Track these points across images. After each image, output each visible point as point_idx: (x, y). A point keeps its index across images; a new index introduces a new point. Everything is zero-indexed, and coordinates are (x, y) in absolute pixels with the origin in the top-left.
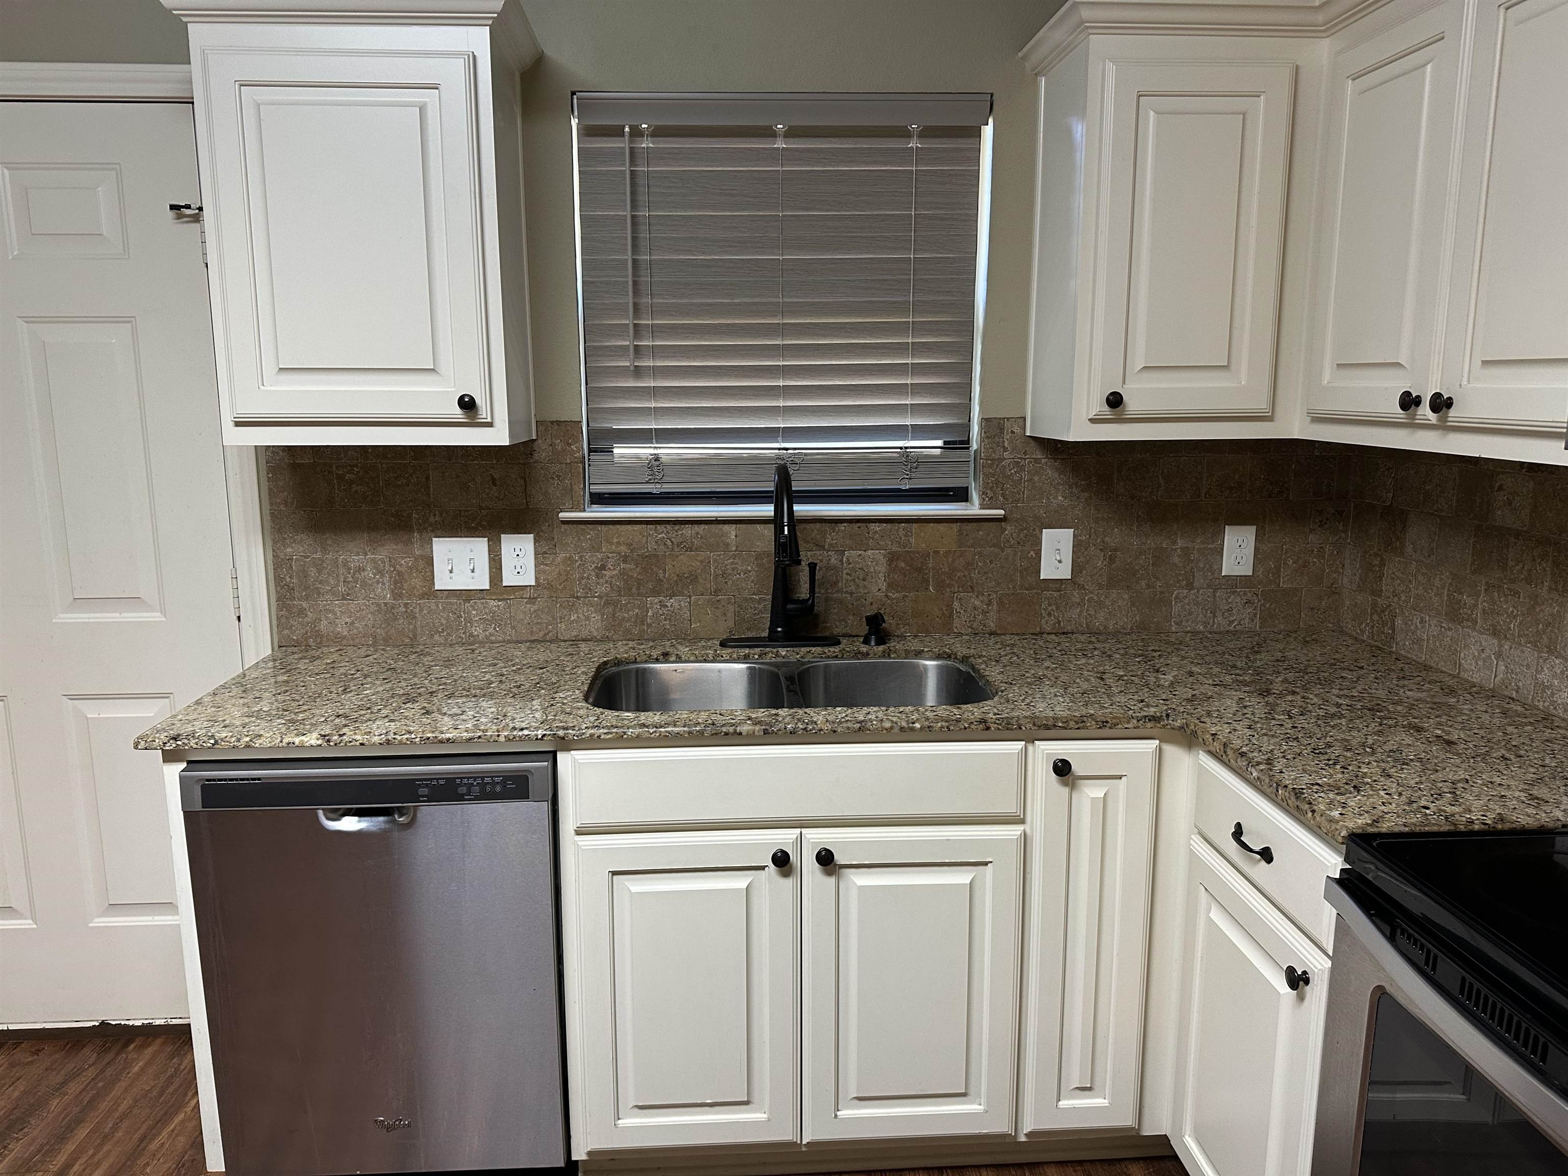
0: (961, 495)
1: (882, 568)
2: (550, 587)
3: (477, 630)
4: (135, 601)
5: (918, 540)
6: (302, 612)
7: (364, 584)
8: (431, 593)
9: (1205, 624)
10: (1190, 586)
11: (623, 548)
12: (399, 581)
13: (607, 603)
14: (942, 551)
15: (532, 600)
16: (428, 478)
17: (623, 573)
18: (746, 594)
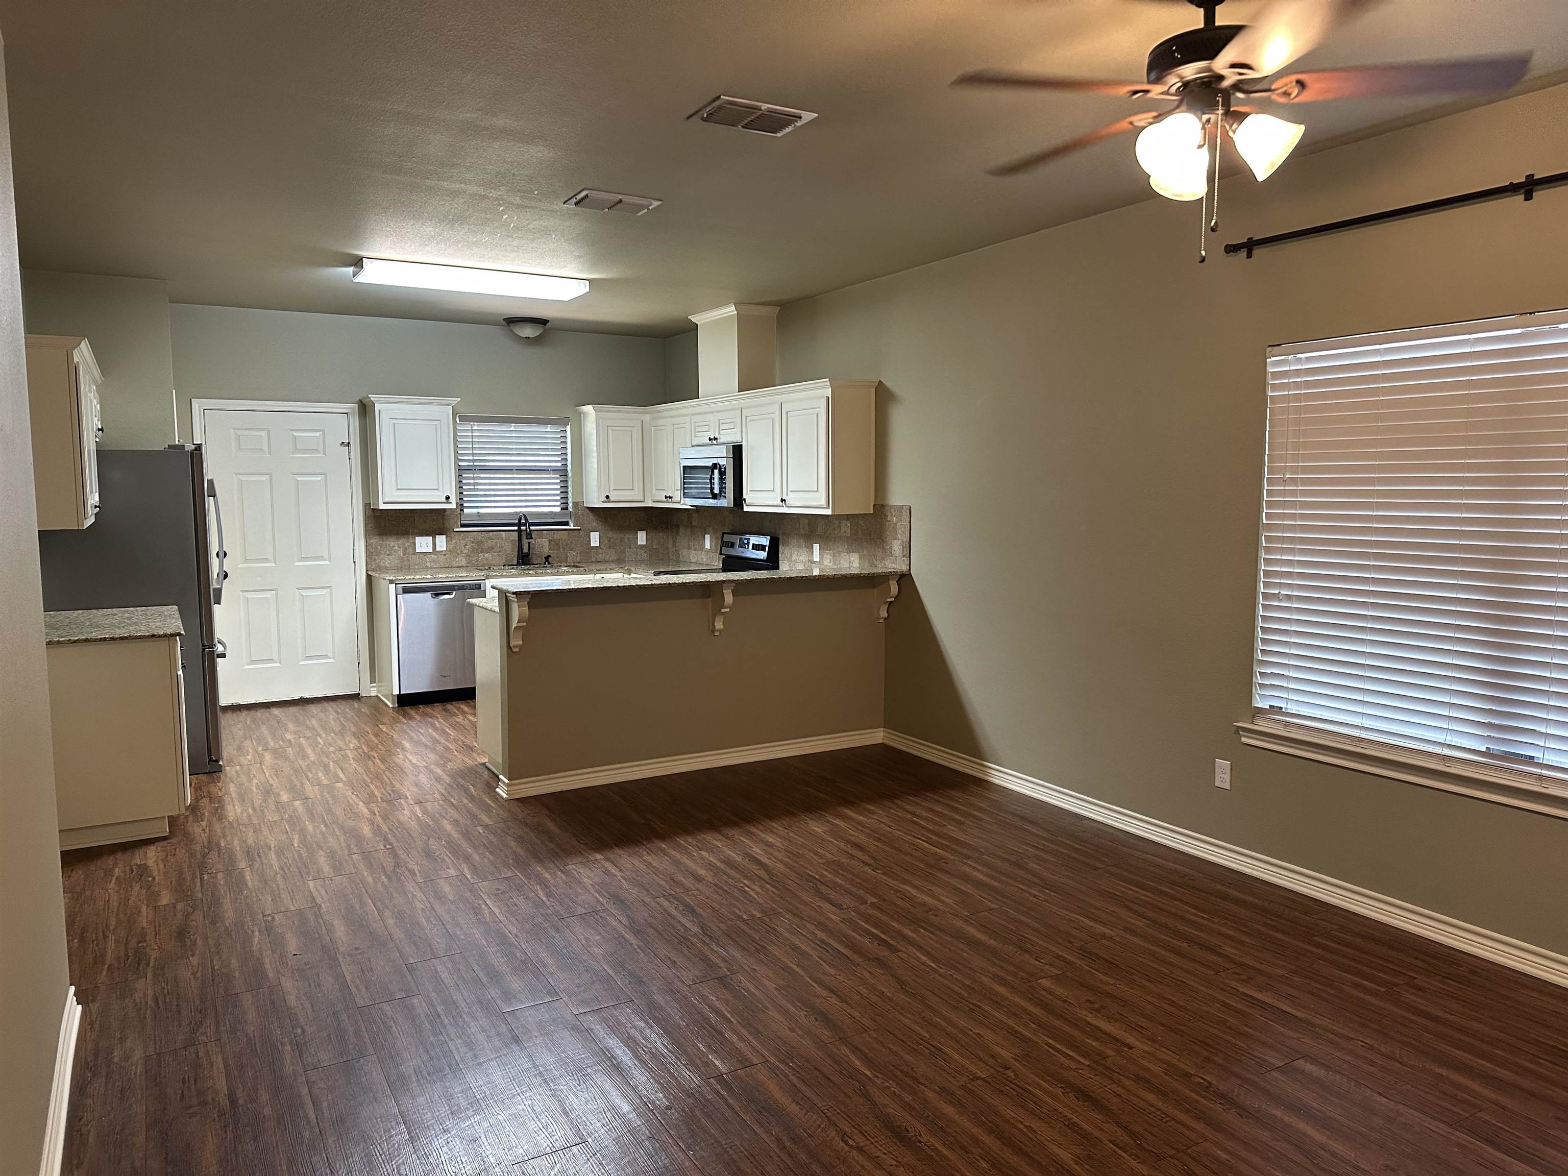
0: (567, 524)
1: (547, 544)
2: (450, 551)
3: (428, 565)
4: (321, 558)
5: (557, 536)
6: (375, 560)
7: (395, 551)
8: (415, 553)
9: (635, 558)
10: (630, 548)
11: (472, 539)
12: (405, 550)
13: (467, 556)
14: (563, 539)
15: (445, 555)
16: (415, 520)
17: (472, 546)
18: (508, 552)
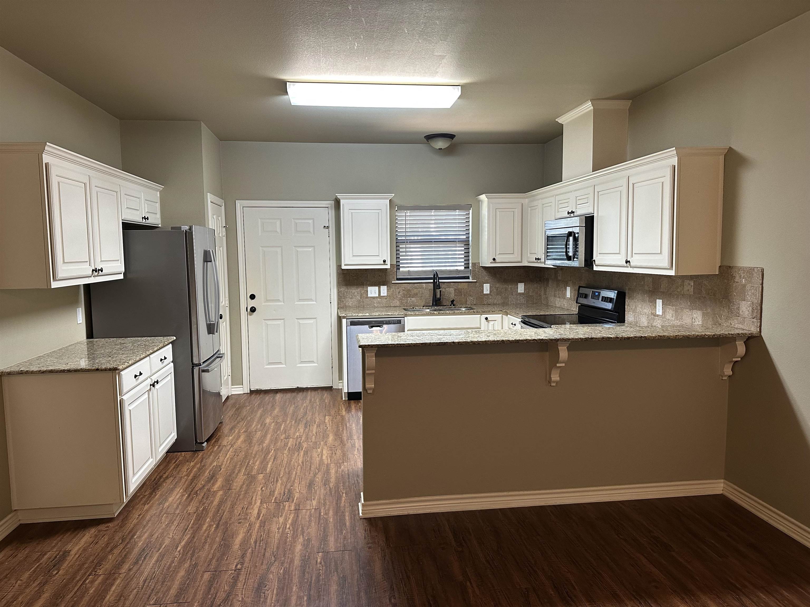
0: (468, 278)
1: (453, 292)
2: (390, 296)
3: (375, 305)
4: (311, 300)
5: (460, 286)
6: (343, 301)
7: (355, 296)
8: (367, 297)
9: (516, 302)
10: (512, 295)
11: (403, 288)
12: (361, 295)
13: (400, 299)
14: (465, 288)
15: (386, 299)
16: (367, 275)
17: (403, 293)
18: (427, 297)
